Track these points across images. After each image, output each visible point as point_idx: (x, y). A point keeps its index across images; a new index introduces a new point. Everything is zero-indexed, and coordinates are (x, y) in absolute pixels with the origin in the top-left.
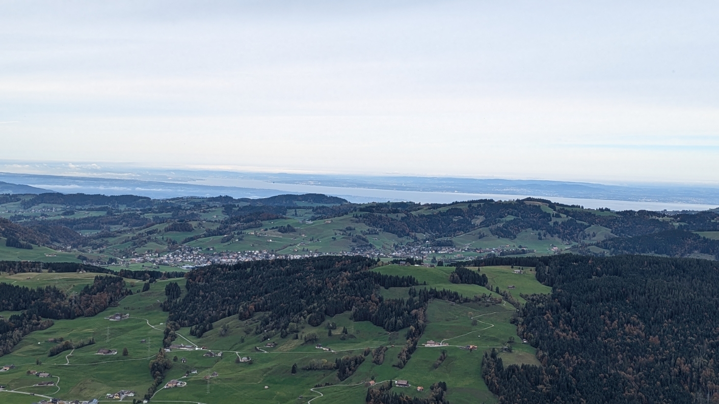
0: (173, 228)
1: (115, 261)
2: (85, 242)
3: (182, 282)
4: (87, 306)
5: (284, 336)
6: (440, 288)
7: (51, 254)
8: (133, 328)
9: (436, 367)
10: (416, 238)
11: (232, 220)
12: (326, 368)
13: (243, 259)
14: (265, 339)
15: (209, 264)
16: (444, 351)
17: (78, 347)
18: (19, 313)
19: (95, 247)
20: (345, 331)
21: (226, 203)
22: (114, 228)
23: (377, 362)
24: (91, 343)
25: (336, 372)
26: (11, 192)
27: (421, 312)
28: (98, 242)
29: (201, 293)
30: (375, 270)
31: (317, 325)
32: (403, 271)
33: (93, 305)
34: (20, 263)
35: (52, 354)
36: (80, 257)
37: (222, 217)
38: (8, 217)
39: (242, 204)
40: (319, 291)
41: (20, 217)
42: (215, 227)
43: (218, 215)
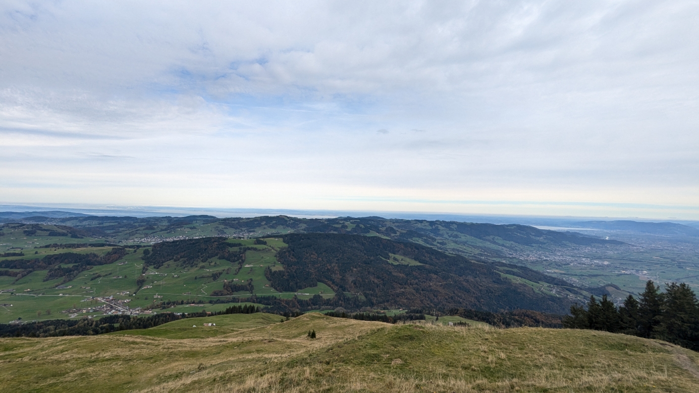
0: (147, 229)
1: (122, 242)
2: (108, 235)
3: (150, 249)
4: (109, 260)
5: (192, 267)
6: (250, 246)
7: (92, 240)
8: (129, 267)
9: (249, 273)
10: (241, 230)
11: (171, 225)
12: (208, 277)
13: (175, 239)
14: (184, 268)
15: (161, 241)
16: (251, 268)
17: (104, 276)
18: (77, 264)
19: (112, 237)
20: (216, 263)
21: (169, 219)
22: (121, 229)
23: (227, 273)
24: (110, 274)
25: (212, 278)
26: (74, 216)
27: (243, 255)
28: (114, 235)
29: (158, 252)
30: (227, 241)
31: (205, 261)
32: (237, 241)
33: (111, 259)
34: (78, 244)
35: (92, 280)
36: (106, 241)
37: (167, 224)
38: (72, 226)
39: (175, 219)
40: (206, 249)
41: (78, 226)
42: (164, 228)
43: (165, 223)
